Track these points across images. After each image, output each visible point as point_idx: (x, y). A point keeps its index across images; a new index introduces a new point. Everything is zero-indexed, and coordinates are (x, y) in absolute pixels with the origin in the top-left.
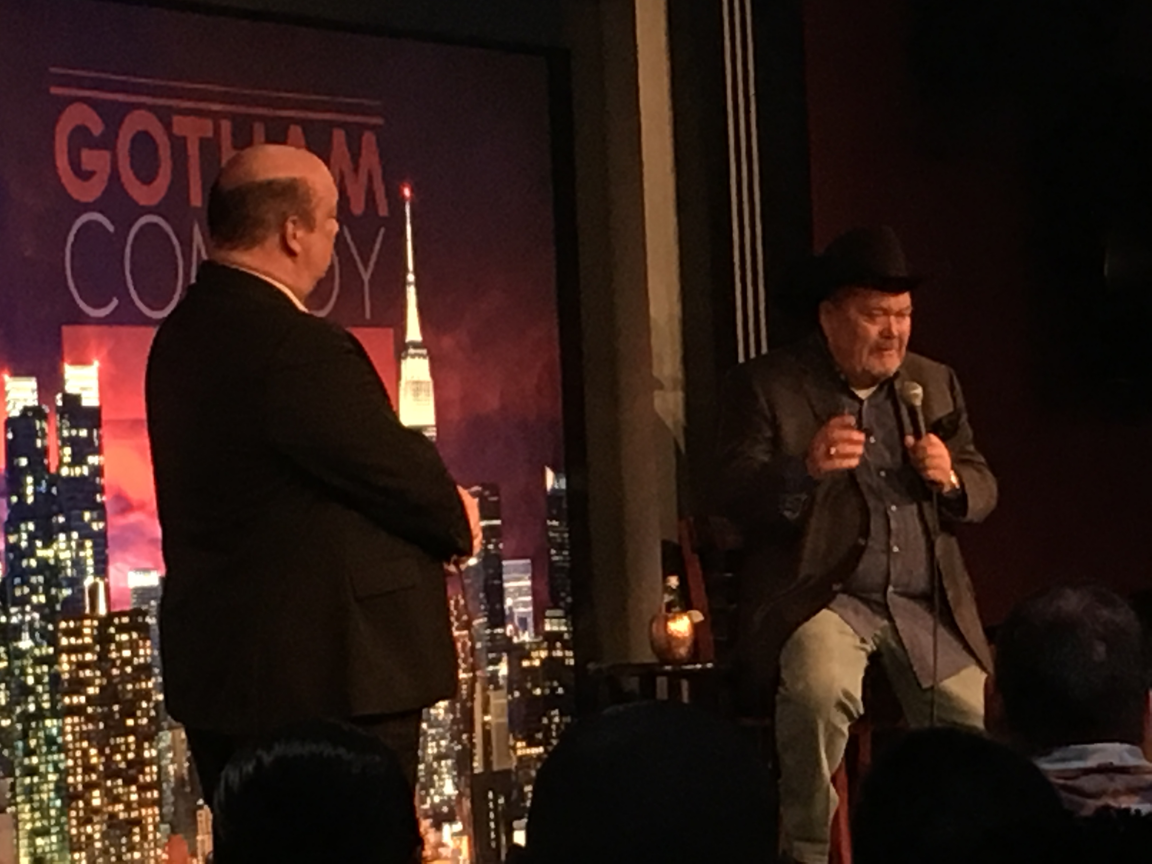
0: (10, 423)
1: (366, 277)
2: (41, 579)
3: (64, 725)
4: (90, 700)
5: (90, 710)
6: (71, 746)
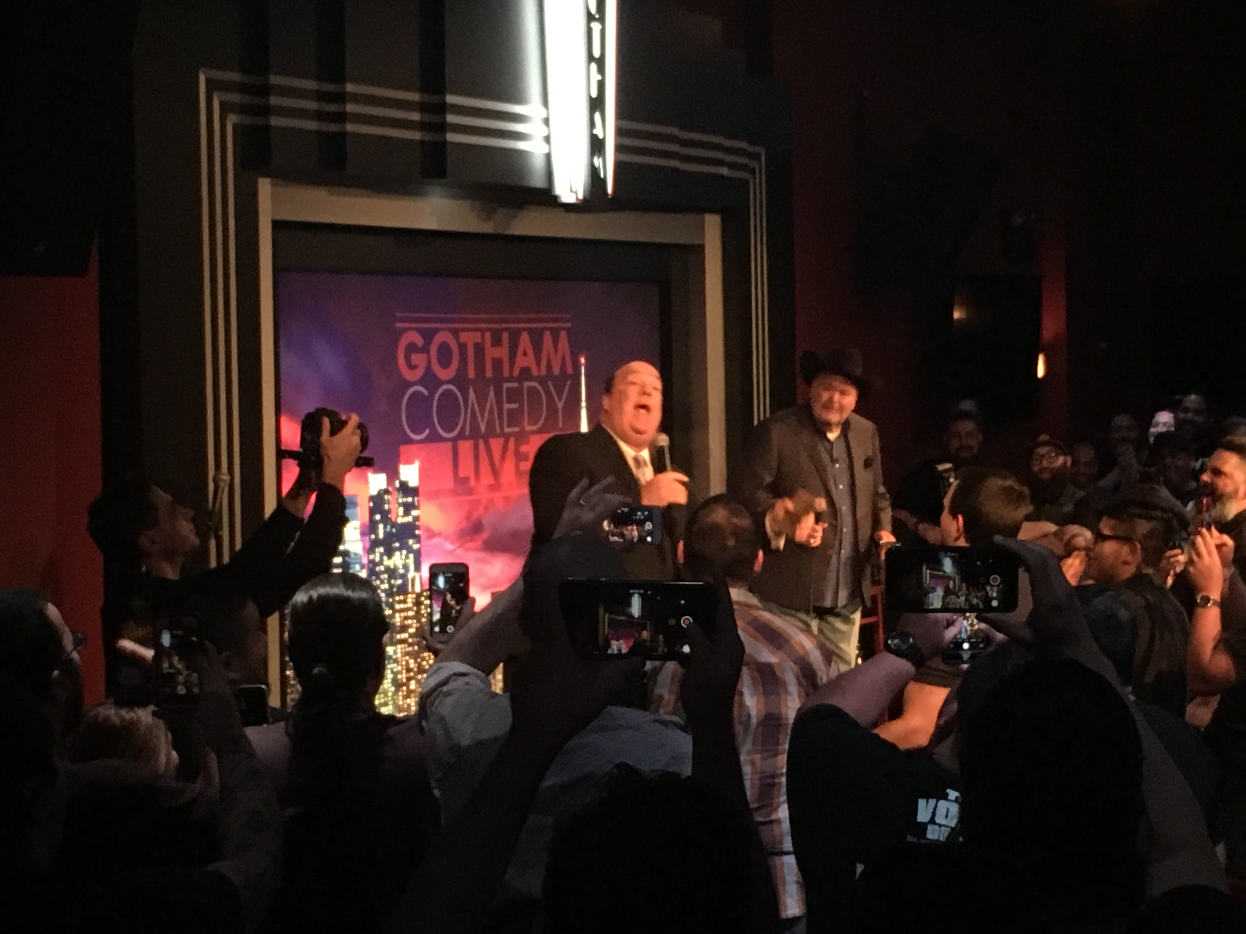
0: (372, 498)
1: (560, 405)
2: (386, 576)
3: (397, 649)
4: (411, 636)
5: (410, 640)
6: (400, 659)
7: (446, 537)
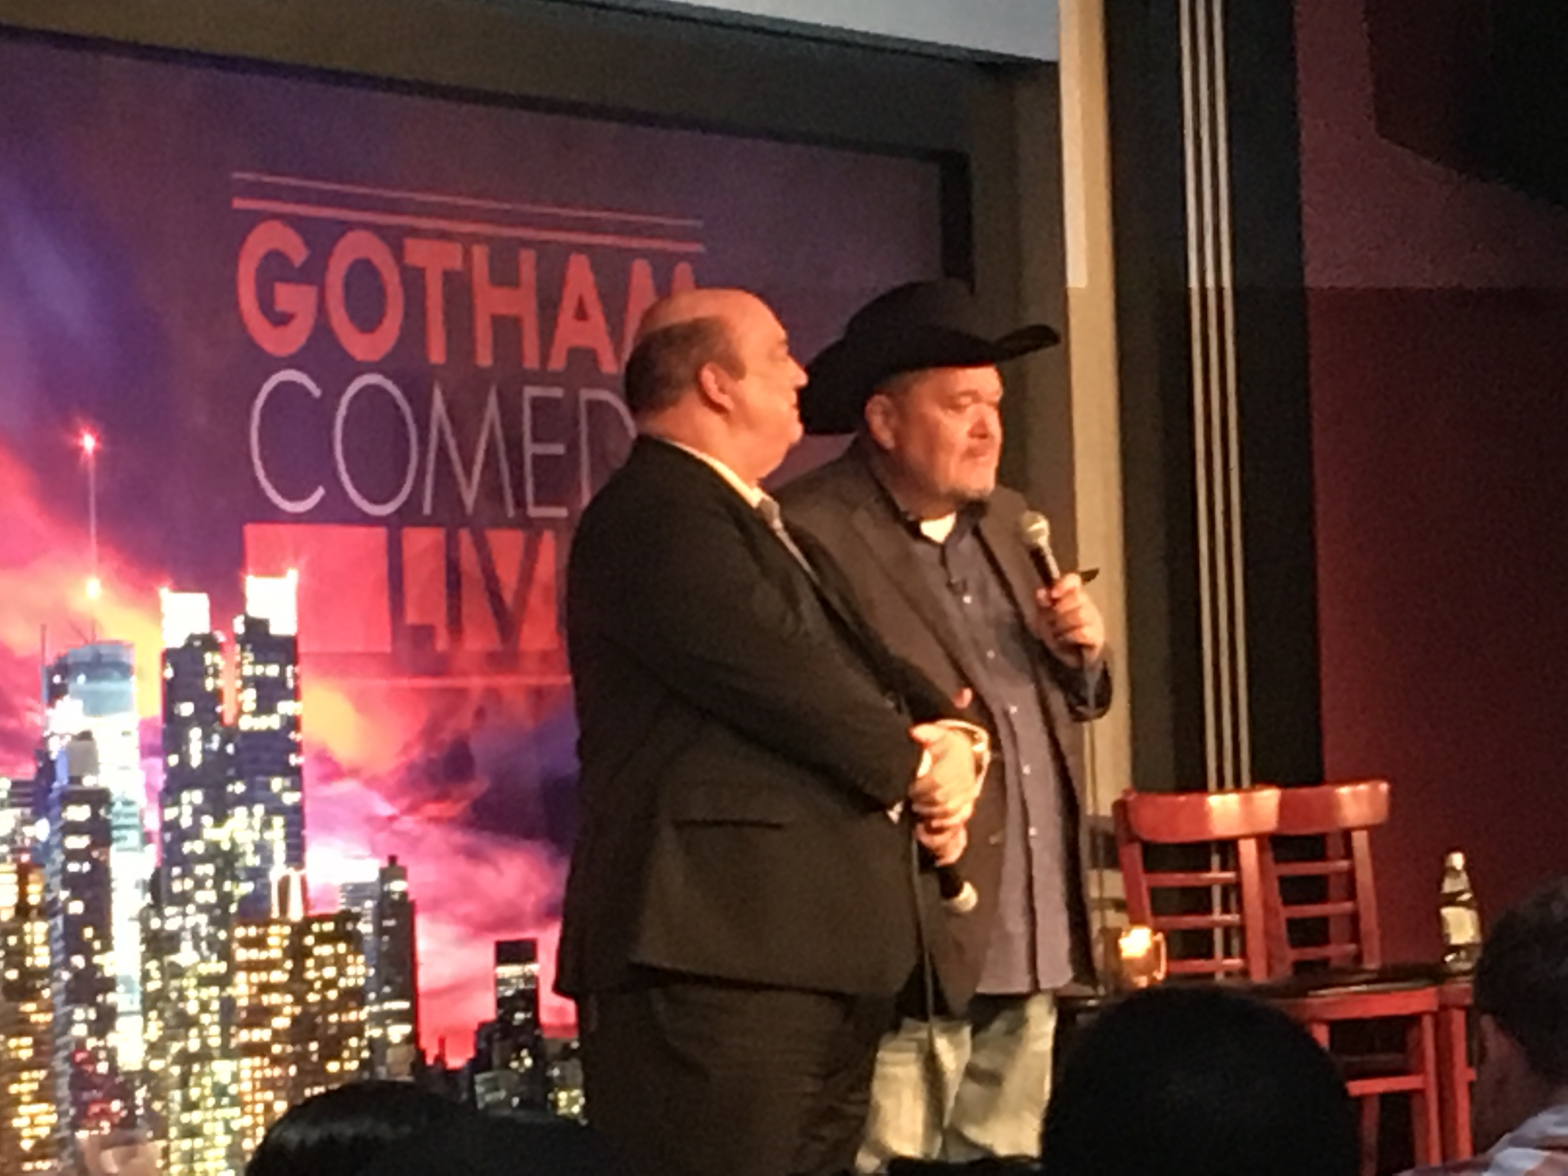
0: (169, 656)
2: (210, 869)
3: (239, 1070)
4: (277, 1036)
5: (276, 1049)
6: (248, 1098)
7: (372, 783)
